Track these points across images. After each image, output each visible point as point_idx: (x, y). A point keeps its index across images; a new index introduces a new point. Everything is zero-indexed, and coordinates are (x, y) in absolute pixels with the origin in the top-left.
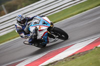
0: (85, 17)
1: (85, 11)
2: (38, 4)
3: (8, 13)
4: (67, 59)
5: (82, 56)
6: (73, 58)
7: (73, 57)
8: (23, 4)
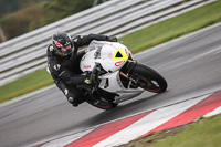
0: (178, 51)
1: (178, 36)
2: (74, 20)
3: (8, 39)
4: (137, 144)
5: (170, 138)
6: (150, 142)
7: (148, 139)
8: (42, 19)
